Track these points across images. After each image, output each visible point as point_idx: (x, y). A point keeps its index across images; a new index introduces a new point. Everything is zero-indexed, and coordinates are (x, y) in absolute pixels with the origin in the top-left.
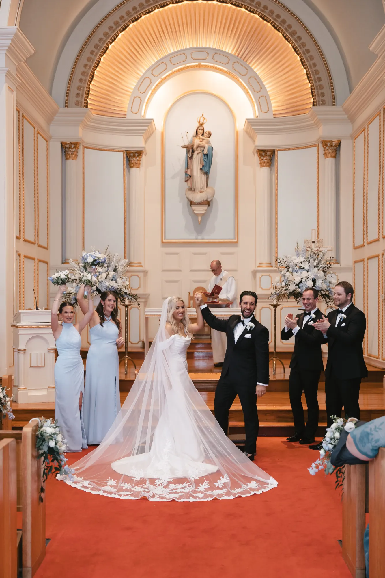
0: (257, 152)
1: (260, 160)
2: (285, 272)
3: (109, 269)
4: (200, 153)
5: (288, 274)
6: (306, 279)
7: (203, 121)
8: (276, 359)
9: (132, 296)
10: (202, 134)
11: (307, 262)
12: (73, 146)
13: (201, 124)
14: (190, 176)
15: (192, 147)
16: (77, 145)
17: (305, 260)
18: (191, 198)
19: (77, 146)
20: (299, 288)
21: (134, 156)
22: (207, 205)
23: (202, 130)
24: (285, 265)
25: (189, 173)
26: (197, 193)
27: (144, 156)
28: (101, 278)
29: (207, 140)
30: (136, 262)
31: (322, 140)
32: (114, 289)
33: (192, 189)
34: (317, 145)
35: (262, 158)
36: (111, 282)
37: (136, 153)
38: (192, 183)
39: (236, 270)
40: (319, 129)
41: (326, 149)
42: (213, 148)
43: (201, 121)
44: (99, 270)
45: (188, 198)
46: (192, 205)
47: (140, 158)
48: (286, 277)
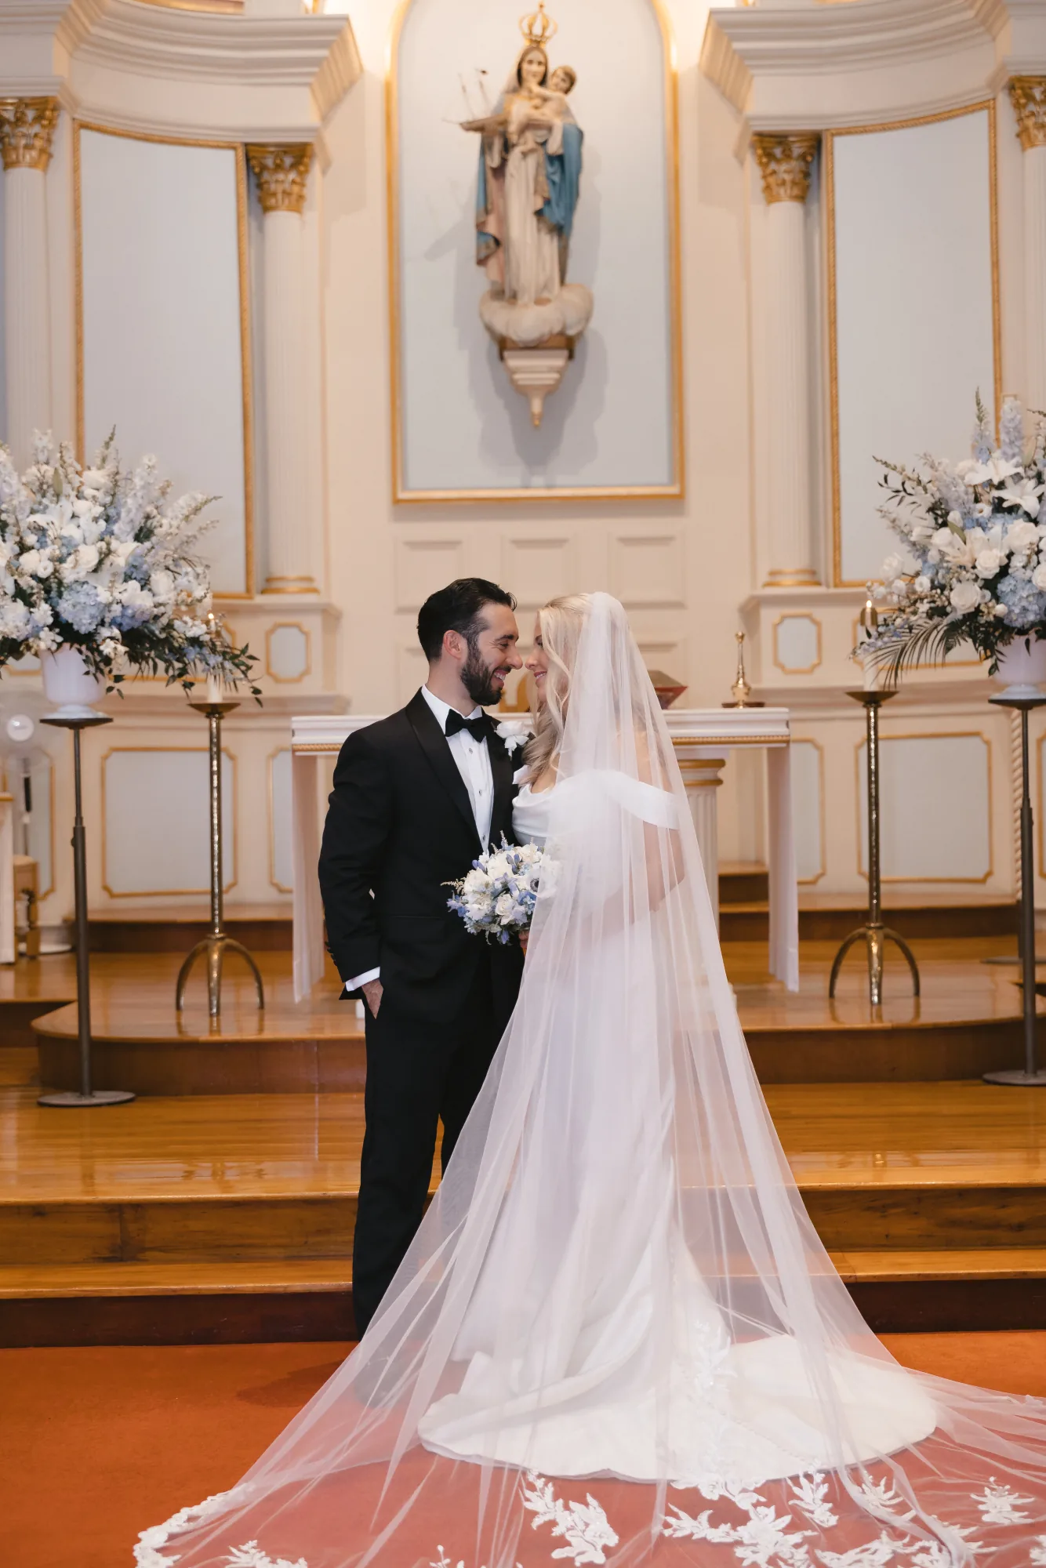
0: (753, 146)
1: (764, 177)
2: (929, 532)
3: (116, 528)
4: (532, 151)
5: (942, 537)
6: (1029, 557)
7: (544, 29)
8: (881, 933)
9: (224, 654)
10: (539, 78)
11: (1033, 482)
12: (30, 114)
13: (536, 43)
14: (497, 242)
15: (500, 129)
16: (45, 110)
17: (1020, 470)
18: (500, 327)
19: (48, 113)
20: (997, 598)
21: (278, 167)
22: (565, 353)
23: (540, 63)
24: (928, 501)
25: (492, 228)
26: (526, 306)
27: (316, 169)
28: (74, 567)
29: (561, 101)
30: (291, 573)
31: (1013, 74)
32: (133, 617)
33: (505, 293)
34: (989, 105)
35: (773, 166)
36: (120, 586)
37: (285, 152)
38: (505, 268)
39: (679, 605)
40: (994, 39)
41: (1026, 112)
42: (581, 134)
43: (537, 30)
44: (65, 533)
45: (489, 329)
46: (506, 354)
47: (301, 174)
48: (933, 556)
